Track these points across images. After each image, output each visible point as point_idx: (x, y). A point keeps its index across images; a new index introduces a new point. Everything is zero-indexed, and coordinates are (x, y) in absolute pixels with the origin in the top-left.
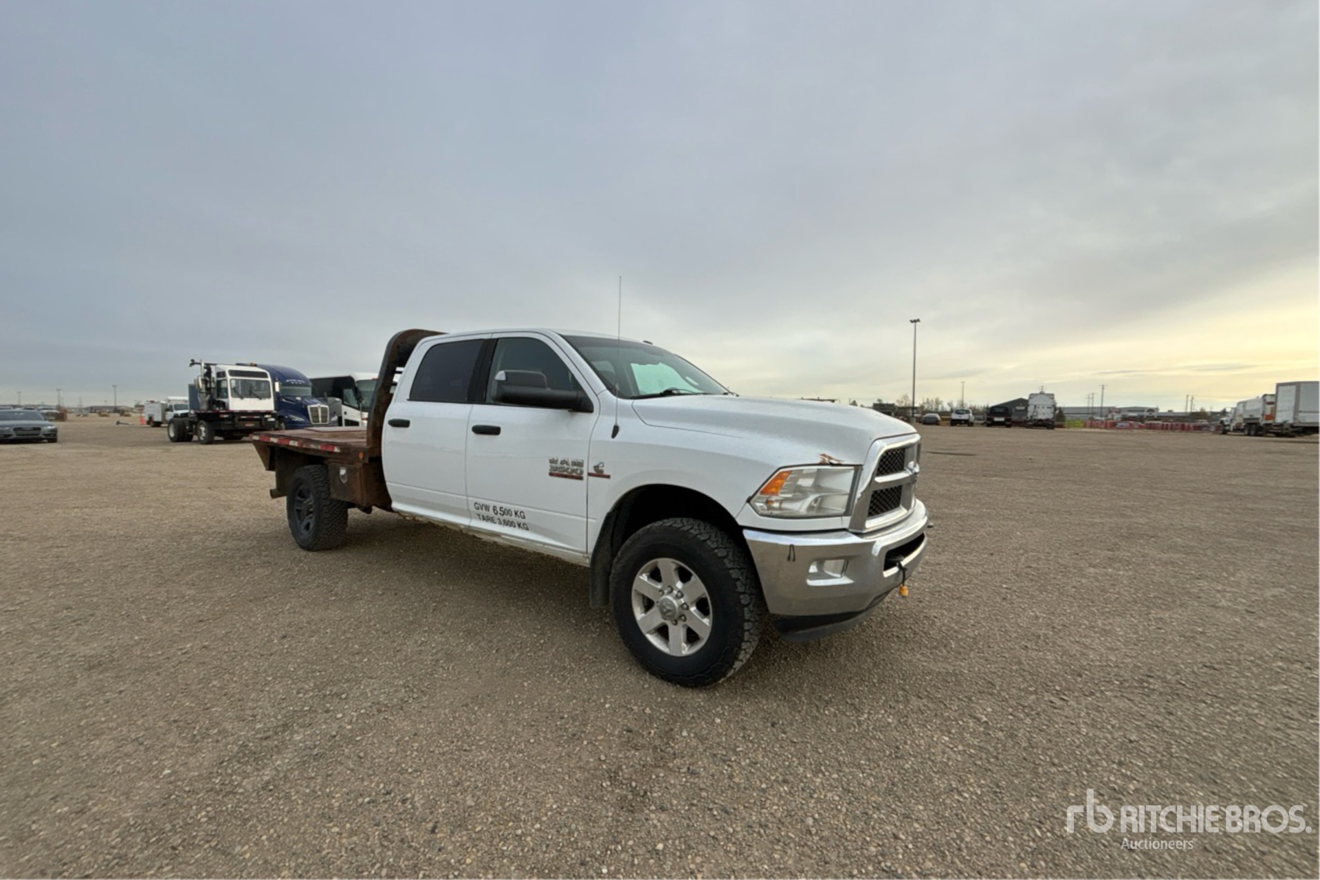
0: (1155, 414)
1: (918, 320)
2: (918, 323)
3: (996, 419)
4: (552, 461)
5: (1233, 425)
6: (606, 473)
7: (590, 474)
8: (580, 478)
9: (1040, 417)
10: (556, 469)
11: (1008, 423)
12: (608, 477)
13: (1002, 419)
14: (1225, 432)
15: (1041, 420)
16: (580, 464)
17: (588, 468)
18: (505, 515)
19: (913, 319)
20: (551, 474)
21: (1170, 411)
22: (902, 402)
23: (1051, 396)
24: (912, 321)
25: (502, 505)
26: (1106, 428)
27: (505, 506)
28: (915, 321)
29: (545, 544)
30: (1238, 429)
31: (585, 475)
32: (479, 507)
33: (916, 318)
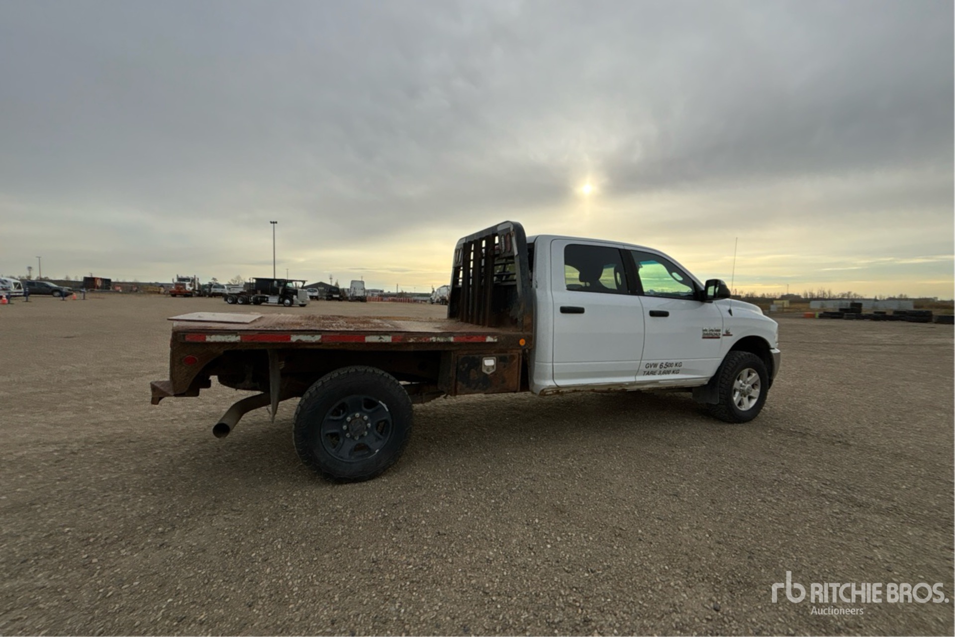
0: (383, 293)
1: (276, 223)
2: (275, 224)
3: (335, 296)
4: (704, 331)
5: (436, 300)
6: (731, 333)
7: (724, 335)
8: (719, 338)
9: (358, 295)
10: (707, 334)
11: (341, 298)
12: (731, 335)
13: (338, 296)
14: (432, 303)
15: (359, 297)
16: (719, 330)
17: (723, 332)
18: (667, 368)
19: (272, 221)
20: (704, 338)
21: (389, 292)
22: (236, 281)
23: (362, 283)
24: (271, 222)
25: (667, 361)
26: (378, 301)
27: (670, 361)
28: (274, 223)
29: (686, 379)
30: (437, 302)
31: (721, 336)
32: (648, 366)
33: (275, 221)
